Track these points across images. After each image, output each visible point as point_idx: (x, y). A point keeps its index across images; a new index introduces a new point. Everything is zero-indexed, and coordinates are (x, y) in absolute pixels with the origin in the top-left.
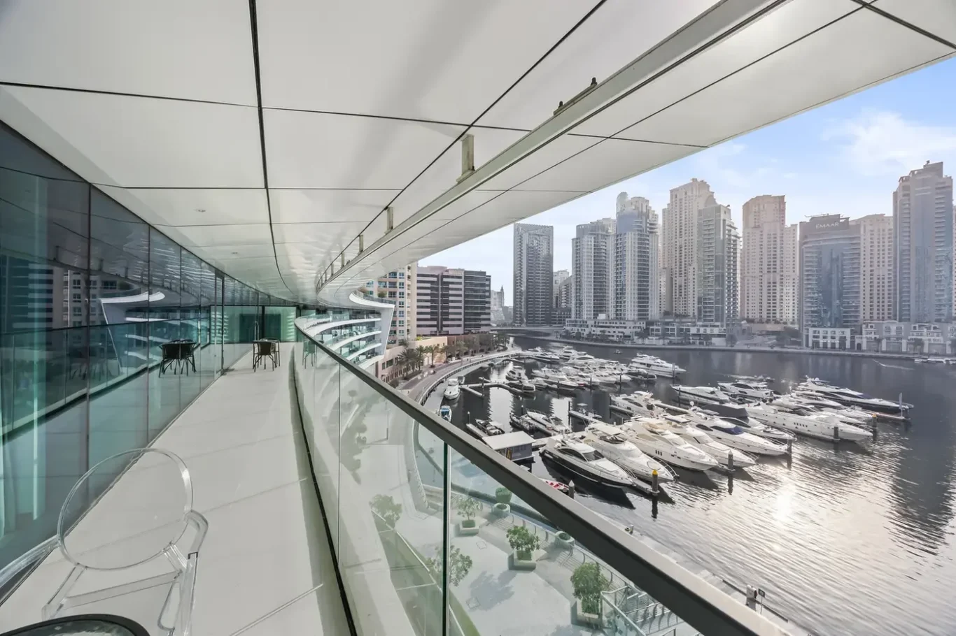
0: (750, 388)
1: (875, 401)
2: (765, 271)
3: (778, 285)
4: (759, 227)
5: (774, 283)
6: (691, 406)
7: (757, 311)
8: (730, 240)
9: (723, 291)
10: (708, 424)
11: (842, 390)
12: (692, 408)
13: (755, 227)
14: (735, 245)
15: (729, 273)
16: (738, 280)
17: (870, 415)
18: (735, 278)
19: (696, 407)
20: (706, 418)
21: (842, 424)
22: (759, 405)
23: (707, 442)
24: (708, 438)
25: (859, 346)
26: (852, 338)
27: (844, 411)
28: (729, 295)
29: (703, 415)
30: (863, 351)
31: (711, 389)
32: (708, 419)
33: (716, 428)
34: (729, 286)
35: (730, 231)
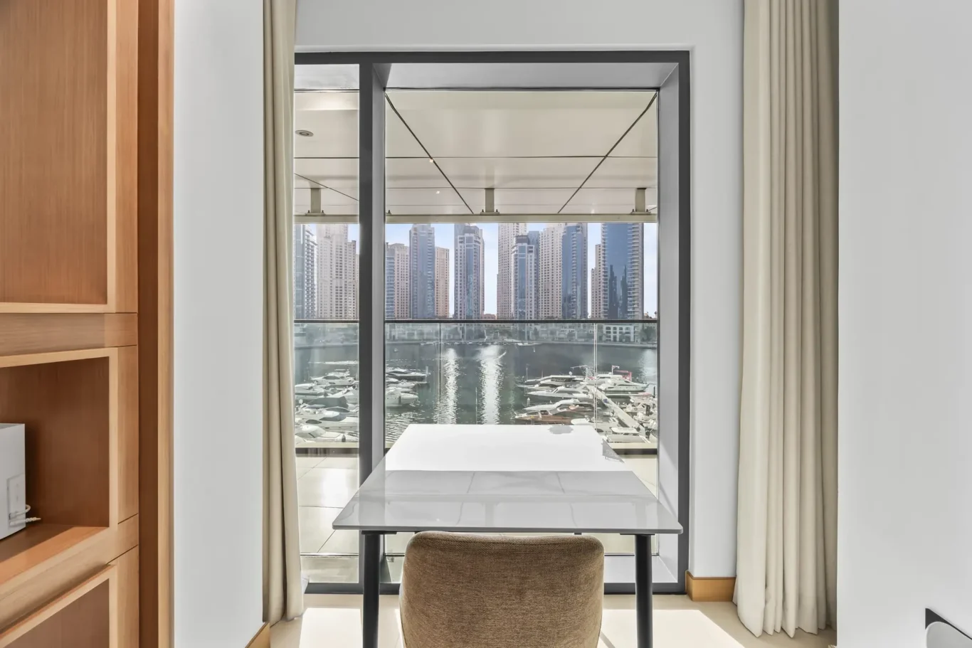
0: (338, 378)
1: (413, 374)
2: (334, 276)
3: (343, 289)
4: (329, 237)
5: (341, 287)
6: (300, 405)
7: (329, 312)
8: (308, 245)
9: (303, 292)
10: (317, 418)
11: (396, 370)
12: (301, 406)
13: (326, 237)
14: (313, 250)
15: (308, 276)
16: (315, 282)
17: (412, 384)
18: (313, 281)
19: (305, 404)
20: (315, 413)
21: (403, 394)
22: (348, 391)
23: (321, 434)
24: (322, 431)
25: (394, 337)
26: (391, 332)
27: (400, 384)
28: (308, 296)
29: (311, 410)
30: (397, 340)
31: (309, 385)
32: (317, 413)
33: (325, 419)
34: (308, 288)
35: (308, 236)
